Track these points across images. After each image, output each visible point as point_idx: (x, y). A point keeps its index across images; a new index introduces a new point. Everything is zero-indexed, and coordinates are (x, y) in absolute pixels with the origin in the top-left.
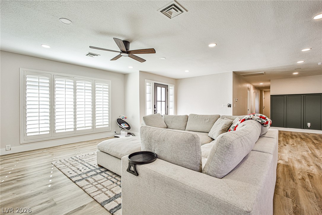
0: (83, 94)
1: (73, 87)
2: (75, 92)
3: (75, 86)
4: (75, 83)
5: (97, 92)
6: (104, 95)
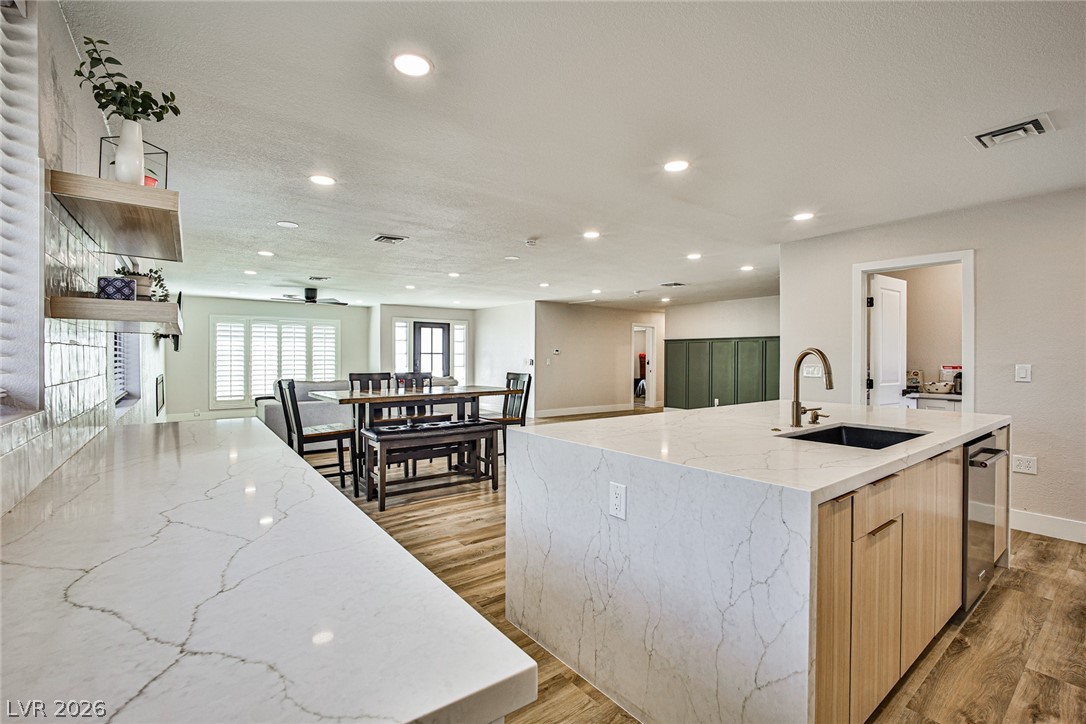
0: (292, 344)
1: (276, 335)
2: (280, 343)
3: (280, 333)
4: (280, 329)
5: (314, 340)
6: (326, 345)
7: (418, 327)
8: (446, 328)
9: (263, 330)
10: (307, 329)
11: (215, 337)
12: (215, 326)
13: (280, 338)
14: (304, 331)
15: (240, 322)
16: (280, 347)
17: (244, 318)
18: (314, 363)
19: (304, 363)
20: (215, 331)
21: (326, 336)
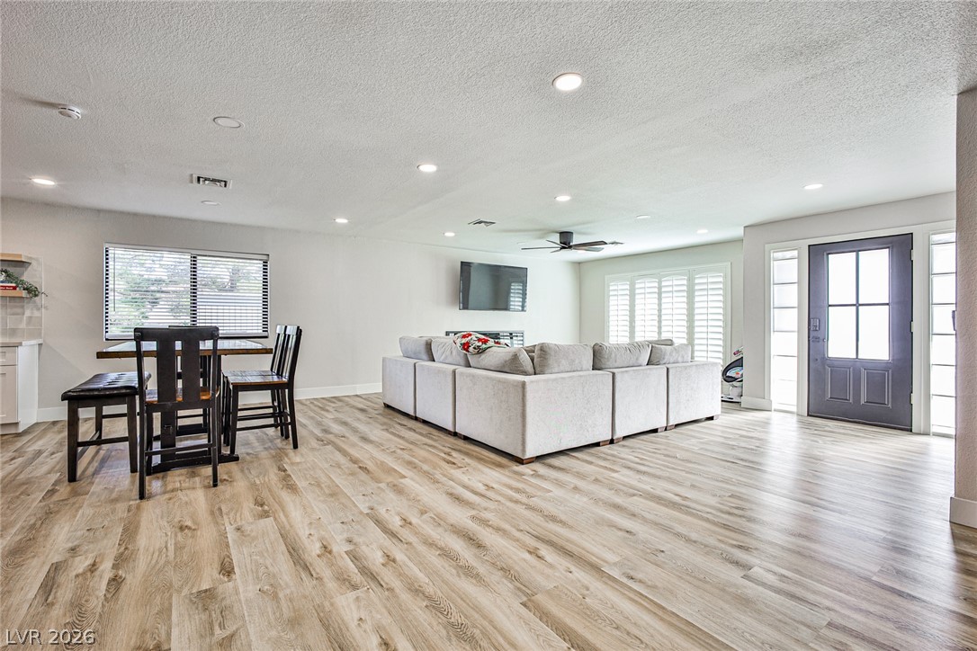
1: (656, 290)
2: (660, 299)
3: (660, 288)
4: (660, 282)
5: (696, 293)
6: (711, 298)
7: (817, 255)
8: (902, 248)
9: (644, 285)
10: (689, 280)
12: (609, 286)
13: (660, 294)
14: (685, 282)
15: (627, 279)
16: (660, 305)
17: (630, 274)
20: (609, 291)
21: (710, 286)
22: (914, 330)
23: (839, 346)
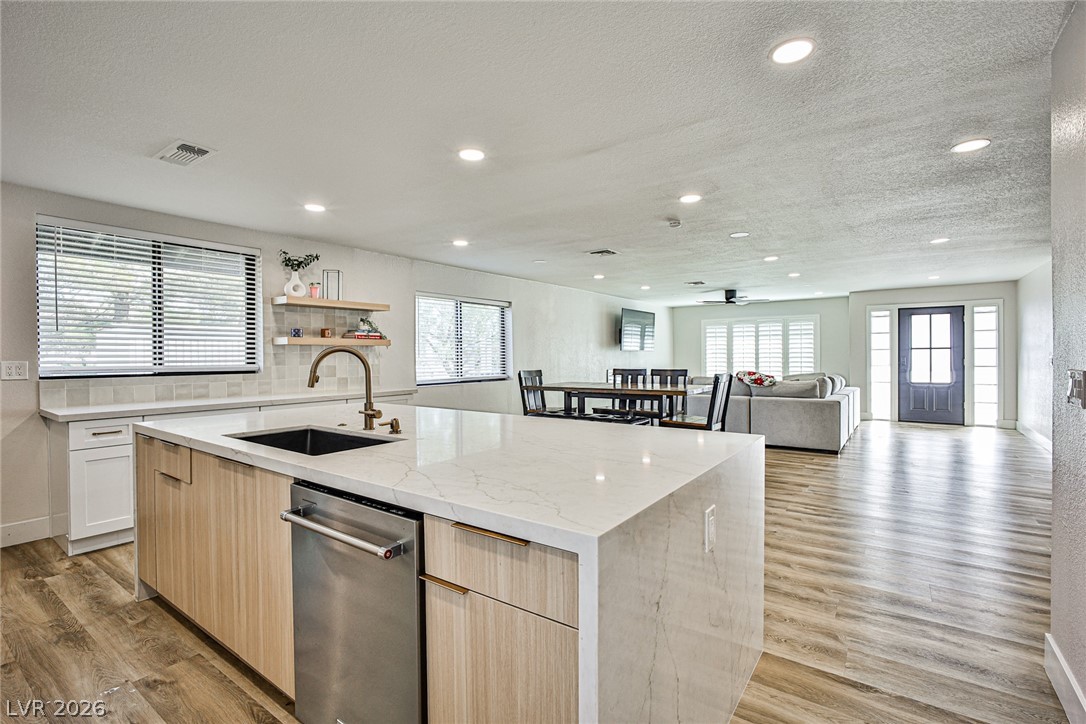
0: (769, 342)
1: (754, 334)
2: (757, 341)
3: (757, 332)
4: (757, 328)
5: (791, 337)
6: (803, 341)
7: (904, 315)
8: (958, 313)
9: (741, 329)
11: (706, 337)
12: (705, 329)
13: (757, 337)
14: (780, 328)
15: (723, 324)
16: (757, 345)
17: (727, 320)
18: (790, 360)
19: (781, 360)
20: (706, 333)
21: (803, 332)
22: (965, 364)
23: (919, 375)
